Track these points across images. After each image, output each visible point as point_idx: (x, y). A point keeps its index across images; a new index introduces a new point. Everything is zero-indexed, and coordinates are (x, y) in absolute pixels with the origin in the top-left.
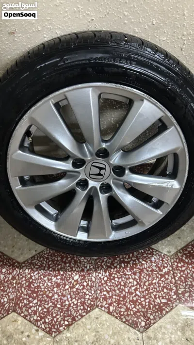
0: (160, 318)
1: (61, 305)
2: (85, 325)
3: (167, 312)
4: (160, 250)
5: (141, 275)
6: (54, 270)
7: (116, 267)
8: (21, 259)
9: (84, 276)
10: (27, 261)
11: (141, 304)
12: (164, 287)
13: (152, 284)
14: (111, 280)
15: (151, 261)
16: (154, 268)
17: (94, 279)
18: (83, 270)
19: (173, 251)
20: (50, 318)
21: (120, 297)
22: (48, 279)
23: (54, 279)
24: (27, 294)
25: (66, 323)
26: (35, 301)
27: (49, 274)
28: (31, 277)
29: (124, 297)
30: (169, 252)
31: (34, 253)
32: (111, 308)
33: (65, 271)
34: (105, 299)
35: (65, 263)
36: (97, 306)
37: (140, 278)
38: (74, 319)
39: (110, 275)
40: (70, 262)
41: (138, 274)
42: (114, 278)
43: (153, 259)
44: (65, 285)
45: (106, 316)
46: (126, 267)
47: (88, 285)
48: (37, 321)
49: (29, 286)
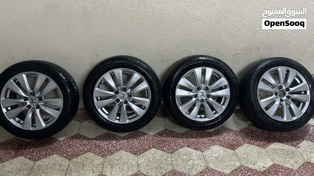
0: (145, 152)
1: (108, 150)
2: (116, 155)
3: (148, 150)
4: (149, 134)
5: (140, 141)
6: (106, 140)
7: (131, 139)
8: (92, 138)
9: (117, 142)
10: (95, 138)
11: (139, 149)
12: (148, 144)
13: (144, 143)
14: (128, 142)
15: (145, 137)
16: (146, 139)
17: (121, 142)
18: (117, 140)
19: (154, 134)
20: (103, 153)
21: (131, 147)
22: (103, 143)
23: (105, 143)
24: (94, 147)
25: (109, 154)
26: (97, 149)
27: (103, 142)
28: (96, 143)
29: (133, 147)
30: (152, 134)
31: (97, 136)
32: (127, 150)
33: (110, 140)
34: (125, 147)
35: (110, 138)
36: (122, 150)
37: (139, 142)
38: (112, 153)
39: (128, 141)
40: (112, 138)
41: (139, 141)
42: (129, 142)
43: (146, 136)
44: (110, 144)
45: (125, 152)
46: (134, 139)
47: (119, 144)
48: (98, 154)
49: (95, 145)
